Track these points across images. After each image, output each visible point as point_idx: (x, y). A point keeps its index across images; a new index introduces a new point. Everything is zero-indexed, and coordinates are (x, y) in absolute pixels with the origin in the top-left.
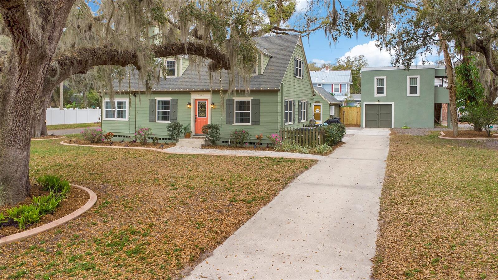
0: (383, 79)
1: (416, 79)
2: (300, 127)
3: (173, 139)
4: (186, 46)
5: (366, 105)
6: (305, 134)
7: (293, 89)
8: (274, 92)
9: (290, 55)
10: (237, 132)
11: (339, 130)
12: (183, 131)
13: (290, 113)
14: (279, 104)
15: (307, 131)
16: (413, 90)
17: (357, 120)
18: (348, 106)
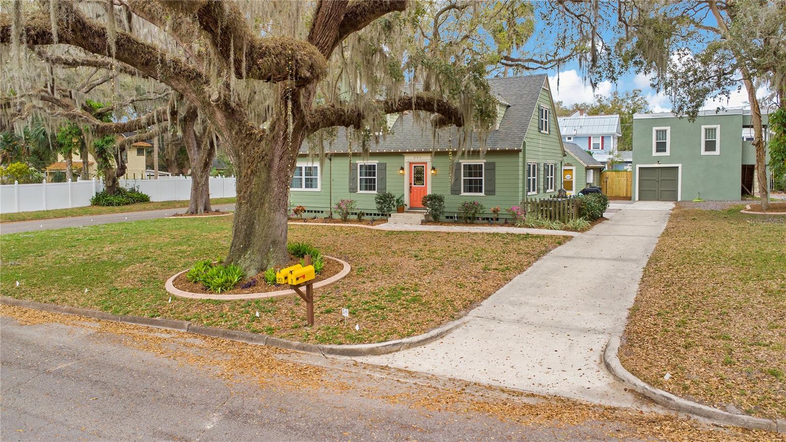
0: (666, 131)
1: (715, 129)
2: (547, 198)
3: (383, 214)
4: (414, 101)
5: (640, 168)
6: (555, 206)
7: (537, 149)
8: (514, 153)
9: (534, 104)
10: (467, 204)
11: (600, 201)
12: (395, 203)
13: (534, 180)
14: (521, 168)
15: (557, 203)
16: (710, 146)
17: (627, 191)
18: (614, 169)
